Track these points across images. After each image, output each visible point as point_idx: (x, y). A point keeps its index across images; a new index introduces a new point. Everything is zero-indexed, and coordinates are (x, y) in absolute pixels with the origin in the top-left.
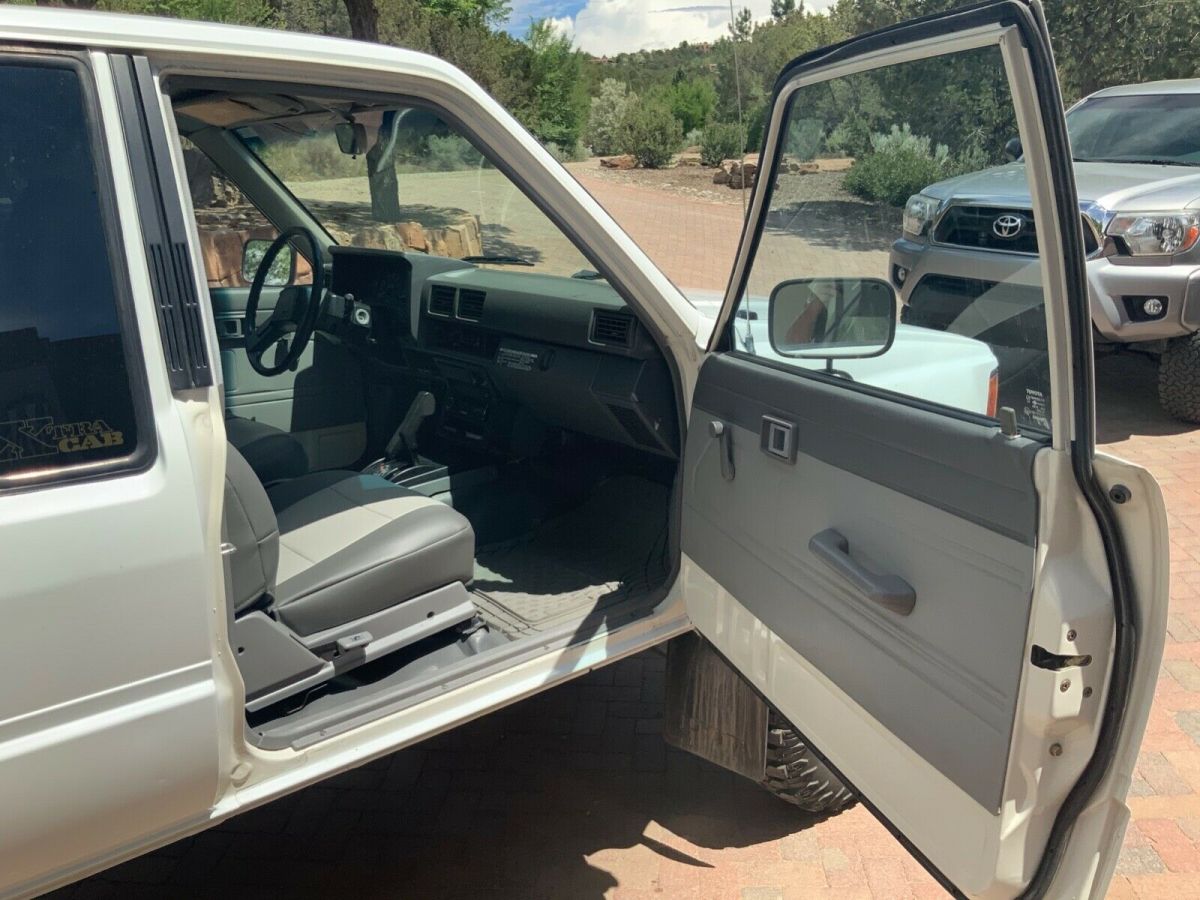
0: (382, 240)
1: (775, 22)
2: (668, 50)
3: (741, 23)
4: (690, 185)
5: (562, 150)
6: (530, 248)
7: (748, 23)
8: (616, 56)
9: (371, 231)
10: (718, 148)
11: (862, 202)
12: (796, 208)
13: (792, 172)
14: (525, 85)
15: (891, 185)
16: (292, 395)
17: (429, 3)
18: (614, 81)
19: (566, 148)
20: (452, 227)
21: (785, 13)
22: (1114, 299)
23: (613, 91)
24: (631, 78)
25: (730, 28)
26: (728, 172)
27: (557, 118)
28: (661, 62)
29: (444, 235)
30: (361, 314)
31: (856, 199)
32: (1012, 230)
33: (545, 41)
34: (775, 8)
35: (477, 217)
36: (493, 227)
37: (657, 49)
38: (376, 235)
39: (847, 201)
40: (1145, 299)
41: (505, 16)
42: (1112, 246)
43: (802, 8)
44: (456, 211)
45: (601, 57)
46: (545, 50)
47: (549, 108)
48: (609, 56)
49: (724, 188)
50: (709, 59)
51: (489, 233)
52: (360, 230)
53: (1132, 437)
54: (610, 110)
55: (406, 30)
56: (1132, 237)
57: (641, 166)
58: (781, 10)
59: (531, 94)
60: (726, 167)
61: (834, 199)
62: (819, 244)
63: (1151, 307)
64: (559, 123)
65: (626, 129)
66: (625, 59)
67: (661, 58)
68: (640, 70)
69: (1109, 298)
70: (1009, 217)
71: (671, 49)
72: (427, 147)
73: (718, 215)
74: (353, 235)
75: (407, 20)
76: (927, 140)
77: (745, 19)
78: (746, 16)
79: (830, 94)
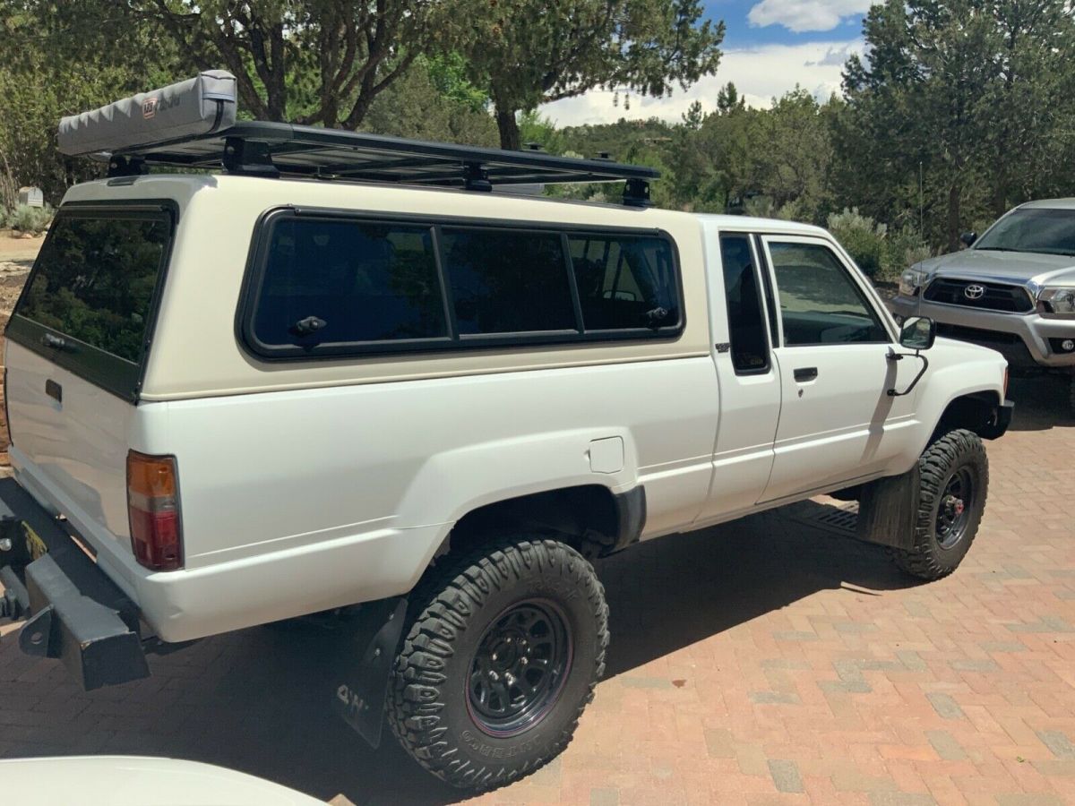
1: (720, 114)
2: (608, 125)
3: (693, 113)
7: (699, 113)
8: (562, 128)
11: (824, 268)
21: (728, 106)
22: (1044, 339)
25: (683, 116)
28: (602, 135)
32: (977, 294)
34: (720, 101)
37: (598, 123)
40: (1062, 340)
42: (1042, 306)
43: (743, 101)
50: (644, 134)
53: (1054, 427)
56: (1055, 302)
58: (725, 103)
62: (803, 299)
63: (1066, 345)
66: (571, 132)
67: (602, 132)
68: (583, 142)
69: (1041, 339)
70: (975, 286)
71: (610, 124)
76: (871, 220)
77: (697, 110)
78: (697, 107)
79: (777, 176)
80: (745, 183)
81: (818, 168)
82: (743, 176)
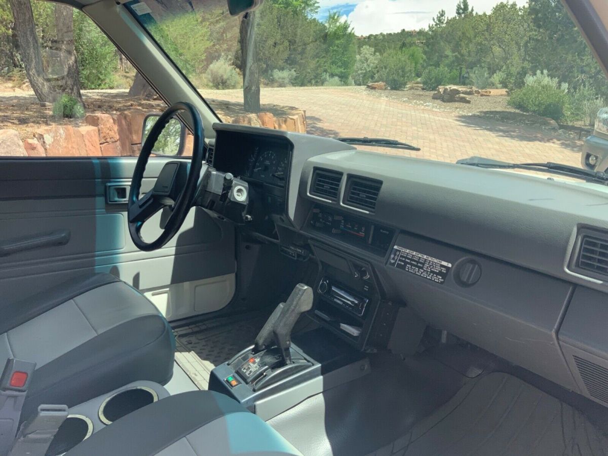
0: (249, 122)
1: (457, 18)
2: (395, 33)
3: (440, 17)
4: (419, 100)
5: (341, 81)
6: (333, 130)
7: (443, 17)
8: (368, 35)
9: (243, 117)
10: (433, 80)
11: (522, 113)
12: (483, 114)
13: (476, 95)
14: (324, 46)
15: (540, 103)
16: (174, 252)
17: (277, 2)
18: (368, 47)
19: (343, 80)
20: (290, 117)
21: (463, 13)
23: (367, 52)
24: (376, 46)
25: (434, 19)
26: (442, 93)
27: (340, 64)
28: (391, 39)
29: (285, 121)
30: (239, 191)
31: (517, 111)
33: (335, 24)
34: (458, 10)
35: (305, 111)
36: (312, 118)
37: (389, 33)
38: (246, 119)
39: (513, 111)
41: (316, 11)
43: (472, 10)
44: (292, 108)
45: (360, 36)
46: (335, 28)
47: (335, 59)
48: (364, 36)
49: (439, 101)
50: (416, 38)
51: (309, 121)
52: (237, 116)
54: (365, 62)
55: (265, 16)
57: (389, 88)
58: (461, 11)
59: (327, 51)
60: (440, 90)
61: (505, 110)
64: (340, 67)
65: (382, 68)
66: (372, 37)
67: (391, 37)
68: (379, 43)
72: (272, 76)
73: (438, 117)
74: (233, 119)
75: (265, 11)
76: (556, 80)
77: (442, 15)
78: (442, 14)
79: (491, 54)
80: (470, 60)
81: (519, 49)
82: (469, 55)
